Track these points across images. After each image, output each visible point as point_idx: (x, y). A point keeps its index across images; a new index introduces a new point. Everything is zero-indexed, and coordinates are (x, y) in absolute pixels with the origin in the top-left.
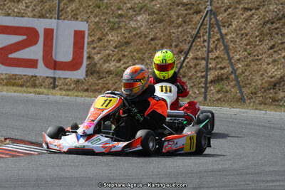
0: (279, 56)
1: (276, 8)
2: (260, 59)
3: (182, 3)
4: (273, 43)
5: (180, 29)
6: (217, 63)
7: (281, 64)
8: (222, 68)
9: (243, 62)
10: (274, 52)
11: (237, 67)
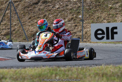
0: (34, 22)
1: (29, 0)
2: (25, 24)
4: (30, 16)
6: (6, 26)
7: (35, 25)
8: (8, 29)
9: (17, 25)
10: (31, 20)
11: (15, 28)
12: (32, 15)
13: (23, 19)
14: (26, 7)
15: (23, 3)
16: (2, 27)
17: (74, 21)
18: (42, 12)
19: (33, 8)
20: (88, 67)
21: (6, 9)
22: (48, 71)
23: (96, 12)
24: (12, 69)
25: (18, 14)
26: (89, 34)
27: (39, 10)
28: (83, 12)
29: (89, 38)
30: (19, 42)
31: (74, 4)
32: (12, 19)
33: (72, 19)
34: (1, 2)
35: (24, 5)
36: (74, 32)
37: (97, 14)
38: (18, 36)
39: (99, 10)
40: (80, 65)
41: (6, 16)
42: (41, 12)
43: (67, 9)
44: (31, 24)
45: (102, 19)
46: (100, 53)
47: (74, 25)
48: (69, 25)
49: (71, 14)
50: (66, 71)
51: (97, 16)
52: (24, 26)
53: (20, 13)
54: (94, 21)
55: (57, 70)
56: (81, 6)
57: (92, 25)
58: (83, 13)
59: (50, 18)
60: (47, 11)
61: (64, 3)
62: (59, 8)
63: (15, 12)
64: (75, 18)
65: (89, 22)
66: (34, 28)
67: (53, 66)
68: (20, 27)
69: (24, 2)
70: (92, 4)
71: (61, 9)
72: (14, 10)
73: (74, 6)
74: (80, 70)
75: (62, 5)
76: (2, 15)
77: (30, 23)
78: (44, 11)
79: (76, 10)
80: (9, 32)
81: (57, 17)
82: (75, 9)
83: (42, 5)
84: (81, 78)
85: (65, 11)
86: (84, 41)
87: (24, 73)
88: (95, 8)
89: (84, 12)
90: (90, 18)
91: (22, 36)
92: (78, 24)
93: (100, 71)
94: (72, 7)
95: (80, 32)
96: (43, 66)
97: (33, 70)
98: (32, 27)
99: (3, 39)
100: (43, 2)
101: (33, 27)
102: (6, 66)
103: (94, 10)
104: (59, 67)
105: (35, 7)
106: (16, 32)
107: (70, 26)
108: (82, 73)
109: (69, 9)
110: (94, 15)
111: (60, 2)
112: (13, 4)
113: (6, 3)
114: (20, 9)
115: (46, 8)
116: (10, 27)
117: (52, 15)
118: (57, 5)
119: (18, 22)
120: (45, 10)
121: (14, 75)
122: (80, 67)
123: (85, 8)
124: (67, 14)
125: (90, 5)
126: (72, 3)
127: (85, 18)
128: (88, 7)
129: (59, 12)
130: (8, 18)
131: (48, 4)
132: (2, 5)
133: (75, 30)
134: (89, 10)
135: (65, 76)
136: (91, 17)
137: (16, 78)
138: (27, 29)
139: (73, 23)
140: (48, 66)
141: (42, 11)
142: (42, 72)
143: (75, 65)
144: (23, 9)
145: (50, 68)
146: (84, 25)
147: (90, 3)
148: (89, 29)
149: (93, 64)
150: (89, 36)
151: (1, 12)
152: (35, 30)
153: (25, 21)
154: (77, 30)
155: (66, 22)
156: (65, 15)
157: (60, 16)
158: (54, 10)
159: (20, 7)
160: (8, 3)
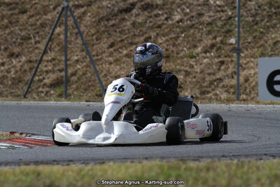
0: (121, 55)
1: (110, 3)
2: (101, 59)
3: (4, 3)
4: (113, 41)
5: (7, 32)
6: (54, 65)
7: (124, 63)
8: (60, 71)
9: (82, 62)
10: (115, 50)
11: (76, 68)
12: (116, 37)
13: (95, 47)
14: (102, 19)
15: (96, 10)
16: (46, 66)
17: (217, 50)
18: (141, 31)
19: (120, 21)
20: (253, 160)
21: (55, 23)
22: (159, 171)
23: (271, 29)
24: (74, 167)
25: (84, 36)
26: (254, 83)
27: (134, 27)
28: (239, 30)
29: (253, 92)
30: (87, 101)
31: (218, 11)
32: (69, 46)
33: (213, 46)
34: (44, 7)
35: (98, 13)
36: (218, 79)
37: (273, 36)
38: (83, 87)
39: (278, 26)
40: (234, 156)
41: (56, 41)
42: (138, 31)
43: (201, 24)
44: (114, 58)
47: (217, 60)
48: (205, 61)
49: (211, 34)
50: (201, 170)
51: (273, 39)
52: (98, 63)
53: (87, 32)
54: (267, 52)
55: (179, 168)
56: (235, 16)
57: (261, 60)
58: (239, 32)
59: (161, 44)
60: (152, 28)
61: (193, 8)
62: (181, 21)
63: (76, 30)
64: (218, 45)
65: (254, 54)
67: (170, 157)
68: (87, 66)
69: (99, 7)
70: (260, 12)
71: (185, 23)
72: (75, 26)
73: (218, 15)
74: (234, 168)
75: (187, 14)
76: (44, 38)
77: (113, 56)
79: (222, 25)
80: (62, 77)
81: (177, 43)
82: (219, 23)
83: (142, 13)
85: (196, 28)
86: (241, 100)
87: (102, 176)
88: (268, 21)
89: (241, 30)
90: (255, 44)
91: (92, 88)
92: (226, 59)
94: (212, 18)
95: (233, 77)
96: (146, 159)
97: (123, 168)
98: (118, 67)
99: (49, 94)
100: (142, 6)
101: (120, 65)
102: (56, 159)
103: (264, 26)
104: (183, 160)
105: (124, 19)
106: (78, 78)
107: (209, 64)
108: (239, 175)
109: (206, 22)
110: (265, 38)
111: (184, 7)
112: (72, 13)
113: (54, 9)
114: (89, 23)
115: (151, 22)
116: (64, 67)
117: (164, 37)
118: (176, 13)
119: (84, 53)
120: (147, 25)
121: (77, 181)
122: (235, 161)
123: (243, 20)
124: (200, 34)
125: (257, 14)
126: (213, 8)
127: (245, 45)
128: (251, 19)
129: (181, 30)
130: (61, 45)
131: (155, 12)
132: (46, 15)
133: (220, 73)
134: (253, 26)
135: (200, 181)
136: (258, 42)
138: (104, 72)
140: (157, 158)
141: (141, 28)
144: (95, 24)
145: (164, 163)
146: (241, 61)
147: (255, 9)
148: (252, 72)
149: (266, 154)
150: (253, 88)
151: (43, 31)
152: (123, 73)
153: (100, 51)
154: (225, 74)
155: (198, 54)
156: (196, 38)
157: (184, 40)
158: (170, 25)
159: (89, 19)
160: (60, 9)
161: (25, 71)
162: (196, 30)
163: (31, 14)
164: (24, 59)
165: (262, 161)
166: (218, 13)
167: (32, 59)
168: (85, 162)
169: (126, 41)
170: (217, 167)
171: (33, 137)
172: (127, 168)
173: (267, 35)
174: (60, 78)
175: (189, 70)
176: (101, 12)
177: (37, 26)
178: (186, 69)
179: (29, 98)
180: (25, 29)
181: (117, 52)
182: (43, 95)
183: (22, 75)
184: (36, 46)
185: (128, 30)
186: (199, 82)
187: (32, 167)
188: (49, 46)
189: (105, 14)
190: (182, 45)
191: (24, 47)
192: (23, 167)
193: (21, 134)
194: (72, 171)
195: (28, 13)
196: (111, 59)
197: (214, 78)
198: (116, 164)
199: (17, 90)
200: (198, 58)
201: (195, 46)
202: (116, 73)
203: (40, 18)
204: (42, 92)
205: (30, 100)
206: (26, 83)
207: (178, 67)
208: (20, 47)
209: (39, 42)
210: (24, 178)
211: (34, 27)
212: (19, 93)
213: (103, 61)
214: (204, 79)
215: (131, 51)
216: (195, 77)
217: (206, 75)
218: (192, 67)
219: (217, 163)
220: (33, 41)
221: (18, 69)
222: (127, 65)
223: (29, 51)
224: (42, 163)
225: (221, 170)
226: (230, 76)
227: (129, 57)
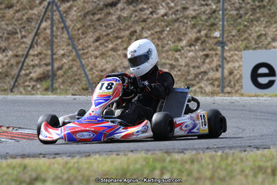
0: (106, 49)
2: (87, 53)
4: (98, 35)
6: (40, 59)
7: (110, 56)
8: (47, 65)
9: (68, 56)
10: (101, 44)
11: (62, 62)
12: (102, 31)
13: (81, 41)
14: (87, 13)
15: (82, 5)
16: (32, 60)
17: (202, 44)
18: (126, 25)
19: (105, 15)
20: (237, 152)
21: (41, 17)
22: (144, 163)
23: (255, 23)
24: (59, 159)
25: (70, 30)
26: (238, 76)
27: (119, 21)
28: (223, 23)
29: (237, 85)
30: (73, 95)
31: (202, 5)
32: (56, 40)
33: (197, 39)
34: (30, 2)
35: (84, 8)
36: (202, 72)
37: (257, 29)
38: (69, 80)
39: (262, 19)
40: (219, 148)
41: (42, 36)
42: (124, 25)
43: (186, 18)
44: (100, 52)
45: (269, 39)
46: (264, 119)
47: (201, 53)
48: (191, 54)
49: (196, 27)
50: (186, 162)
51: (257, 32)
52: (84, 57)
53: (73, 27)
54: (251, 45)
55: (164, 161)
56: (219, 10)
57: (245, 53)
58: (223, 25)
60: (137, 22)
61: (178, 2)
62: (166, 14)
63: (62, 25)
64: (203, 39)
65: (238, 47)
66: (107, 62)
67: (155, 150)
68: (73, 60)
70: (243, 5)
71: (170, 17)
72: (61, 20)
73: (203, 9)
74: (218, 159)
75: (172, 8)
76: (30, 33)
77: (98, 50)
78: (130, 23)
79: (206, 19)
80: (48, 71)
81: (162, 37)
82: (204, 17)
83: (126, 7)
84: (223, 180)
85: (181, 22)
86: (226, 93)
87: (88, 168)
88: (251, 15)
89: (225, 23)
90: (239, 37)
91: (78, 82)
92: (210, 52)
93: (267, 161)
94: (196, 12)
95: (217, 70)
96: (132, 151)
97: (108, 160)
98: (104, 61)
99: (35, 88)
101: (106, 59)
102: (43, 152)
103: (248, 19)
104: (168, 152)
105: (109, 14)
106: (64, 72)
107: (194, 57)
108: (223, 166)
109: (190, 16)
110: (249, 31)
111: (169, 1)
112: (58, 7)
113: (40, 4)
114: (75, 17)
116: (50, 61)
117: (149, 31)
118: (161, 7)
119: (70, 48)
120: (133, 19)
121: (63, 174)
122: (220, 153)
123: (227, 14)
124: (184, 28)
125: (241, 8)
126: (197, 2)
127: (229, 39)
128: (234, 13)
129: (166, 24)
130: (47, 40)
131: (140, 6)
132: (32, 9)
133: (205, 66)
134: (236, 19)
135: (185, 173)
136: (242, 36)
137: (68, 179)
138: (90, 66)
139: (200, 50)
140: (142, 150)
141: (126, 23)
142: (128, 166)
143: (208, 148)
144: (81, 19)
145: (149, 155)
146: (225, 54)
147: (239, 3)
148: (237, 65)
149: (250, 146)
150: (237, 81)
151: (29, 26)
152: (109, 66)
153: (86, 45)
154: (209, 67)
155: (182, 48)
156: (180, 31)
157: (168, 34)
158: (155, 19)
159: (74, 13)
160: (46, 3)
161: (12, 65)
162: (181, 23)
163: (18, 9)
164: (10, 53)
165: (246, 153)
166: (202, 7)
167: (18, 54)
168: (72, 155)
169: (111, 35)
170: (202, 159)
171: (20, 131)
172: (112, 161)
173: (251, 28)
174: (46, 73)
175: (174, 63)
176: (87, 6)
177: (23, 21)
178: (170, 62)
179: (16, 92)
180: (11, 24)
181: (103, 46)
182: (29, 89)
183: (8, 70)
184: (22, 41)
185: (114, 24)
186: (184, 75)
187: (19, 160)
188: (35, 40)
189: (91, 8)
190: (167, 39)
191: (10, 41)
192: (9, 161)
193: (8, 128)
194: (59, 164)
195: (15, 8)
196: (97, 53)
197: (198, 71)
198: (102, 157)
199: (3, 85)
200: (182, 51)
201: (180, 40)
202: (102, 66)
203: (26, 13)
204: (29, 86)
205: (16, 94)
206: (13, 78)
207: (163, 61)
208: (6, 42)
209: (25, 37)
210: (10, 171)
211: (20, 22)
212: (6, 87)
213: (89, 55)
214: (189, 72)
215: (117, 45)
216: (180, 70)
217: (191, 69)
218: (177, 60)
219: (201, 155)
220: (19, 36)
221: (5, 63)
222: (113, 59)
223: (15, 46)
224: (29, 156)
225: (206, 161)
226: (215, 69)
227: (115, 51)
